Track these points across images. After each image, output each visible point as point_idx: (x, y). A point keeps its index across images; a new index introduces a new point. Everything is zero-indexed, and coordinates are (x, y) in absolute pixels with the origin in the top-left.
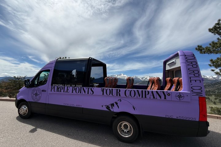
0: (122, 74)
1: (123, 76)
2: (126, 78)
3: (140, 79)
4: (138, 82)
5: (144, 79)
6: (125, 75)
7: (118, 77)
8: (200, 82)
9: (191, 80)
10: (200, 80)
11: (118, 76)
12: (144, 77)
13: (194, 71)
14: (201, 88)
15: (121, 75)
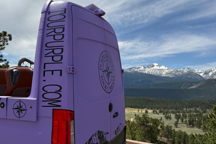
0: (156, 64)
1: (158, 68)
2: (164, 73)
3: (201, 74)
4: (196, 83)
5: (210, 74)
6: (163, 67)
7: (146, 72)
8: (61, 75)
9: (44, 71)
10: (61, 71)
11: (145, 68)
12: (211, 71)
13: (53, 50)
14: (59, 88)
15: (153, 66)
